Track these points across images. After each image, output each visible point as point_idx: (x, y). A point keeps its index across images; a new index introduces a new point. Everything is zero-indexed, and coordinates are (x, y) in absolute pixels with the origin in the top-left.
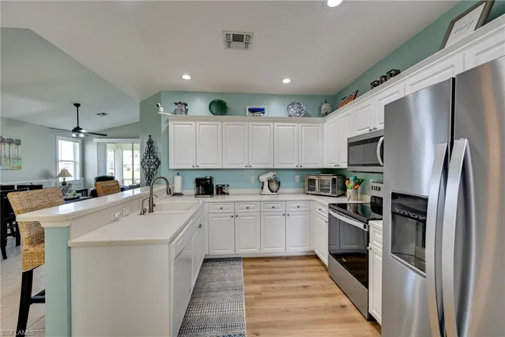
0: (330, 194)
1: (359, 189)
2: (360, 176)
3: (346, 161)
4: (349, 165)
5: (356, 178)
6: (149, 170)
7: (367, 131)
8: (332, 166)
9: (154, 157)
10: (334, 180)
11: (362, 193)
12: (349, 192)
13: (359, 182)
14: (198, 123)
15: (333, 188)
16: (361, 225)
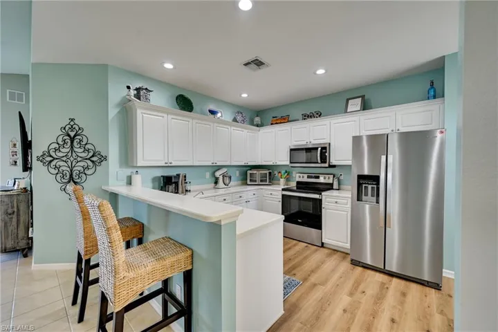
0: (267, 183)
3: (288, 160)
4: (291, 163)
5: (286, 171)
7: (304, 143)
10: (270, 173)
14: (170, 116)
15: (269, 179)
16: (316, 196)
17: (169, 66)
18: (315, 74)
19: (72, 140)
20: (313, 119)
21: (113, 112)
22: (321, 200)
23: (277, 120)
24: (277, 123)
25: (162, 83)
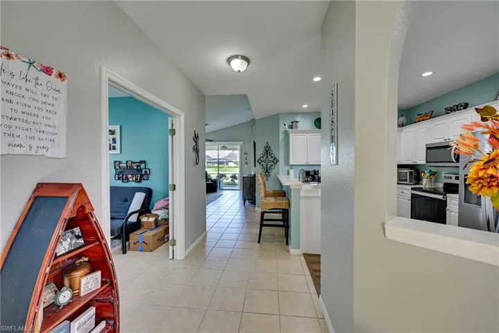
0: (408, 182)
1: (433, 179)
2: (434, 170)
3: (425, 159)
4: (427, 162)
5: (431, 171)
6: (267, 165)
7: (442, 140)
8: (411, 163)
9: (272, 157)
10: (411, 173)
11: (435, 182)
12: (425, 181)
13: (433, 174)
14: (309, 135)
15: (410, 178)
16: (440, 197)
17: (305, 106)
18: (421, 76)
19: (267, 152)
20: (457, 112)
21: (281, 136)
22: (445, 202)
23: (421, 117)
24: (419, 121)
25: (305, 114)
